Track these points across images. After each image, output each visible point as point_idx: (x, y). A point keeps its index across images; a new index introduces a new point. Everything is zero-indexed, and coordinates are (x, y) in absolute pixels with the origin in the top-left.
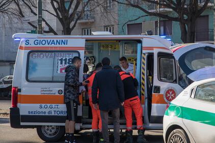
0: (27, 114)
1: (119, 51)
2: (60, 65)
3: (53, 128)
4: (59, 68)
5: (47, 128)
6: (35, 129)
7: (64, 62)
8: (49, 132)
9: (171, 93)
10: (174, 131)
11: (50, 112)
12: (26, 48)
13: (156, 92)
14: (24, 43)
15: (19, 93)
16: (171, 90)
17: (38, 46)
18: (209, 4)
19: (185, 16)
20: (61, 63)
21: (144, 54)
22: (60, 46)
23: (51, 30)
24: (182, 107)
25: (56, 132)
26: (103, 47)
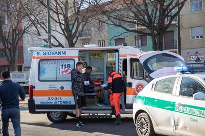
0: (40, 104)
1: (104, 58)
2: (61, 69)
3: (58, 113)
4: (61, 71)
5: (54, 113)
6: (46, 114)
7: (64, 67)
8: (55, 116)
9: (140, 87)
10: (141, 114)
11: (55, 102)
12: (38, 58)
13: (129, 87)
14: (36, 54)
15: (34, 89)
16: (140, 85)
17: (46, 56)
18: (173, 22)
19: (155, 31)
20: (62, 68)
21: (121, 60)
22: (61, 55)
23: (60, 45)
24: (146, 97)
25: (60, 116)
26: (92, 55)
